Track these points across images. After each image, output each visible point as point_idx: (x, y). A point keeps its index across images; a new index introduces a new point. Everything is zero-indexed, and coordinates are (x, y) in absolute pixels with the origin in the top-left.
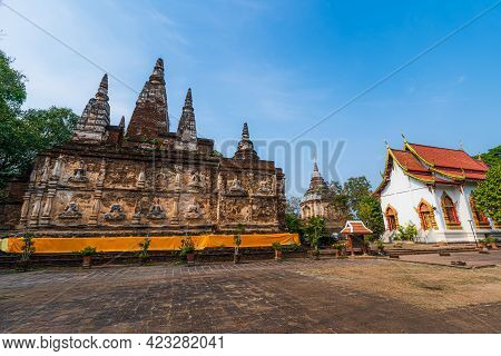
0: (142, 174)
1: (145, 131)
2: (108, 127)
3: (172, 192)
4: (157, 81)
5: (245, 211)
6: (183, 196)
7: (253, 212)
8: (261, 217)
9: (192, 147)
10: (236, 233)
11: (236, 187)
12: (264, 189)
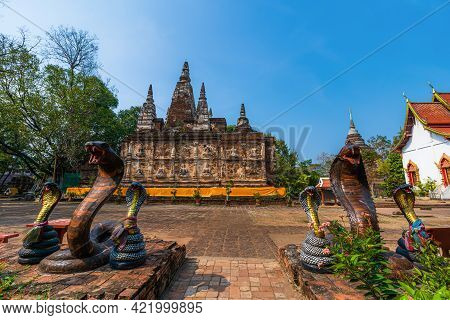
0: (174, 149)
3: (192, 160)
5: (240, 171)
6: (199, 162)
7: (246, 171)
8: (253, 175)
9: (206, 127)
11: (233, 154)
12: (254, 154)
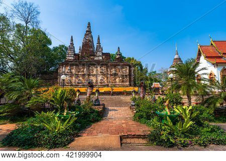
0: (85, 69)
1: (86, 53)
5: (117, 80)
6: (98, 75)
7: (120, 80)
8: (123, 81)
9: (100, 58)
11: (114, 72)
12: (124, 72)
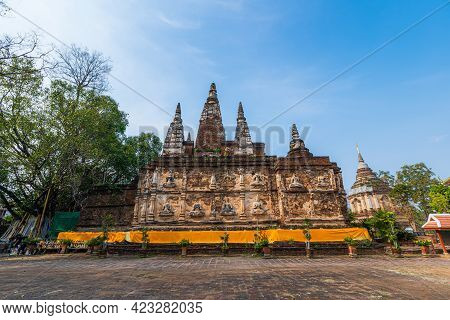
0: (213, 178)
2: (184, 143)
3: (239, 192)
4: (212, 102)
5: (307, 206)
6: (247, 194)
7: (316, 207)
8: (324, 212)
9: (250, 151)
10: (302, 228)
11: (296, 184)
12: (323, 184)
